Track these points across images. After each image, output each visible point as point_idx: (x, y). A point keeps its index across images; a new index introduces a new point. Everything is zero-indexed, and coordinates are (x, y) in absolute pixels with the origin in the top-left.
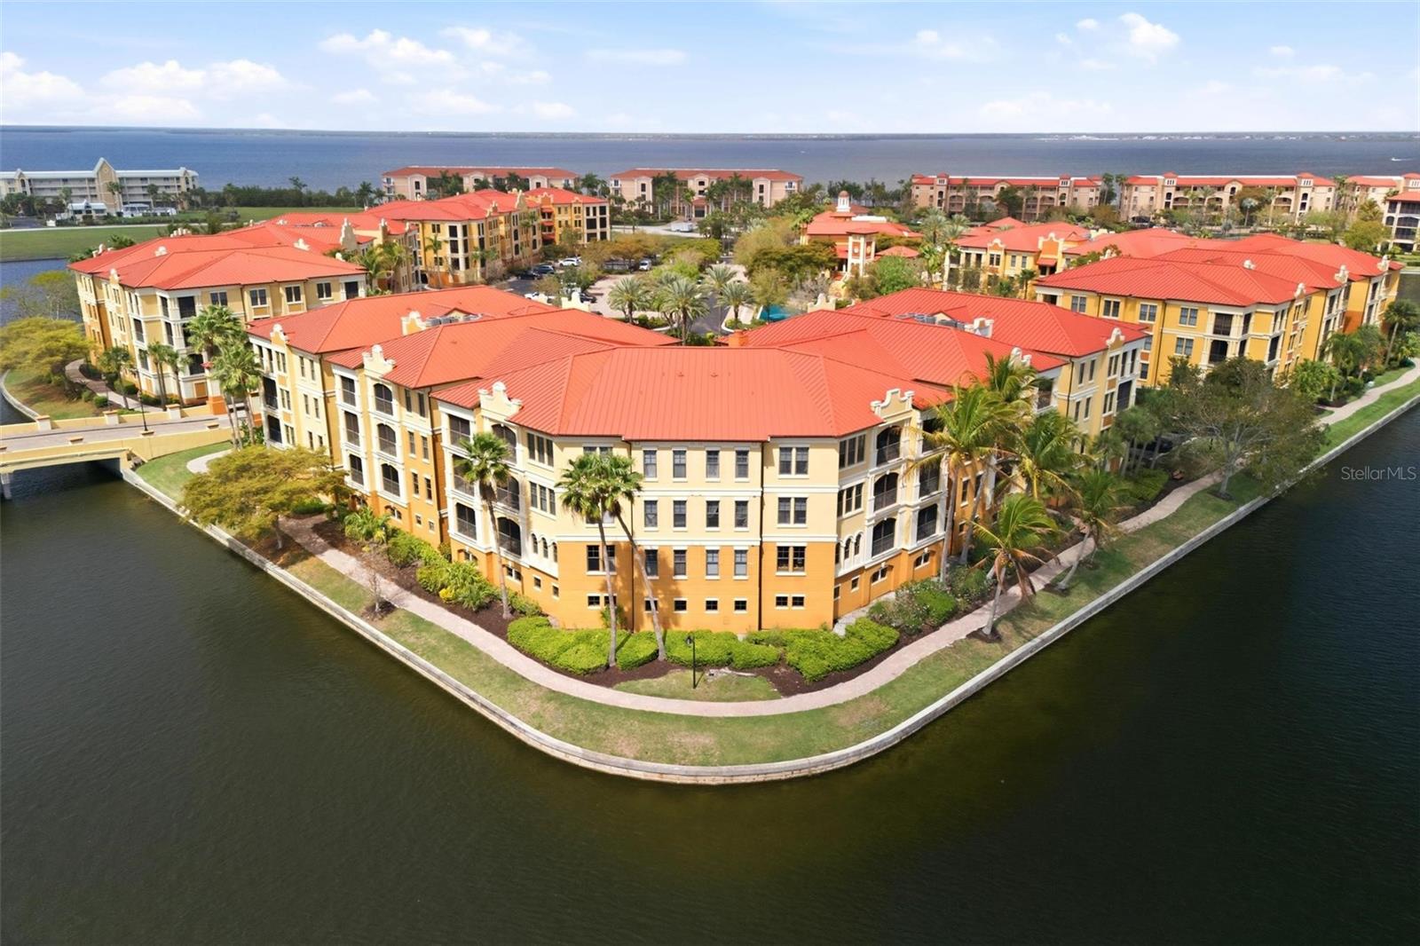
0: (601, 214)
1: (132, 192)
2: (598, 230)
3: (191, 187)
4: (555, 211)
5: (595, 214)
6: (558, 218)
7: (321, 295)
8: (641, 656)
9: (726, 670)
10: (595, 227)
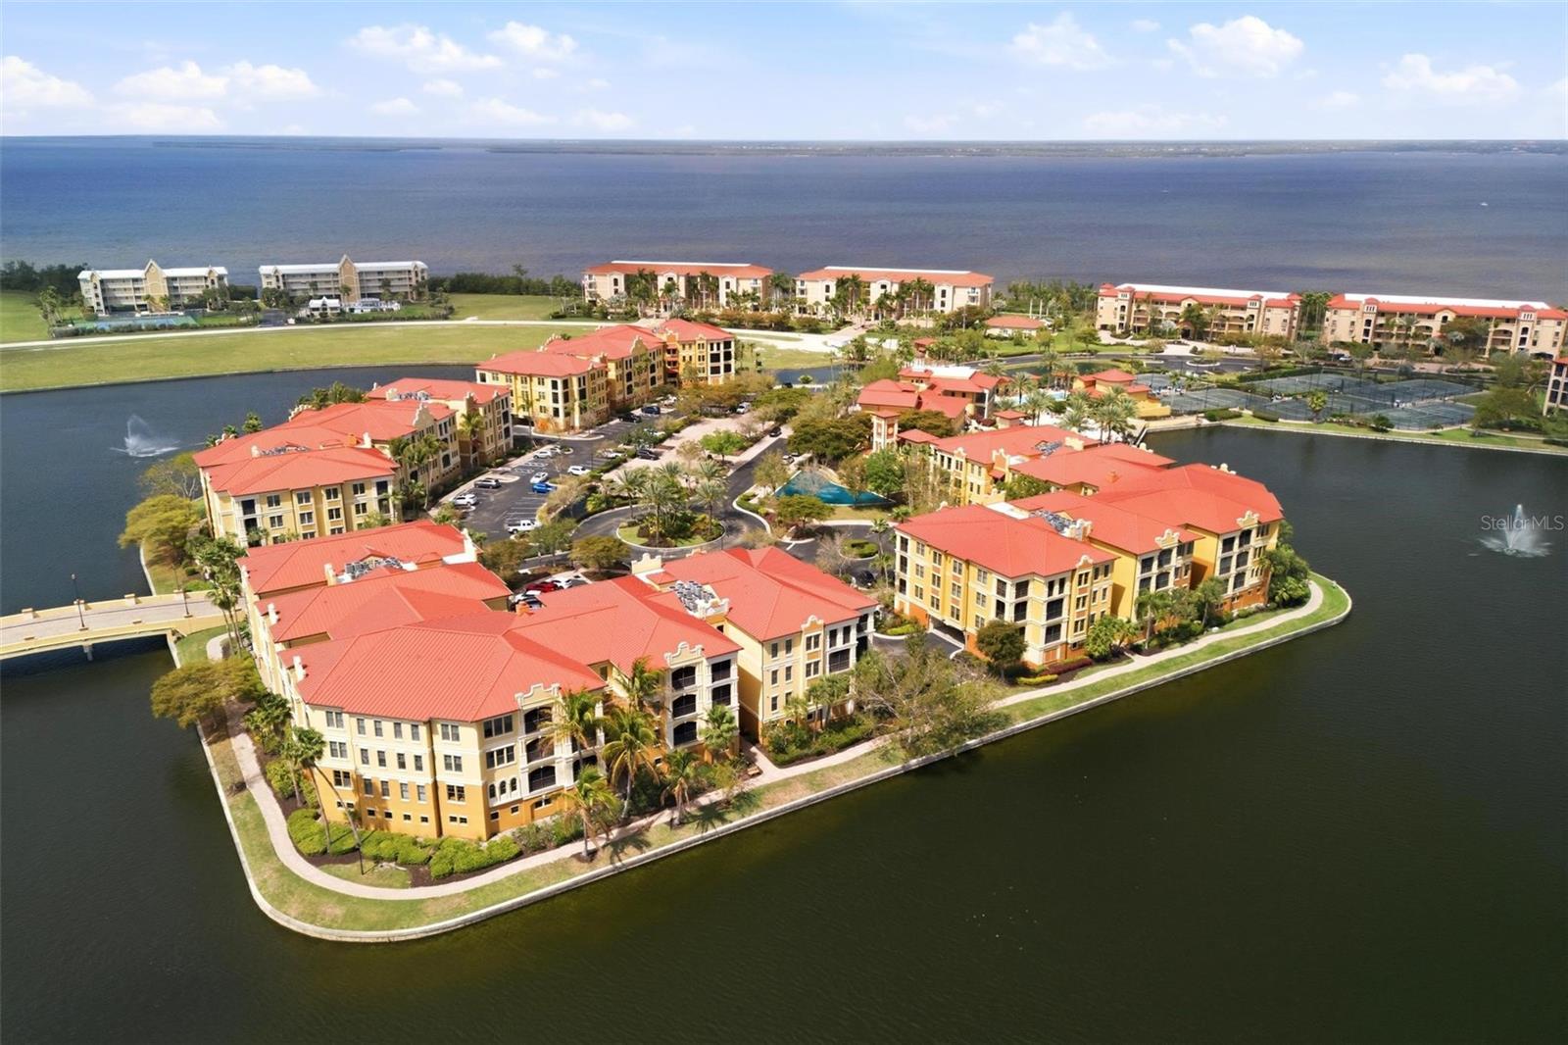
0: (725, 348)
1: (370, 284)
2: (722, 363)
3: (420, 279)
4: (680, 348)
5: (718, 349)
6: (682, 353)
7: (356, 492)
8: (344, 848)
9: (393, 864)
10: (719, 361)
